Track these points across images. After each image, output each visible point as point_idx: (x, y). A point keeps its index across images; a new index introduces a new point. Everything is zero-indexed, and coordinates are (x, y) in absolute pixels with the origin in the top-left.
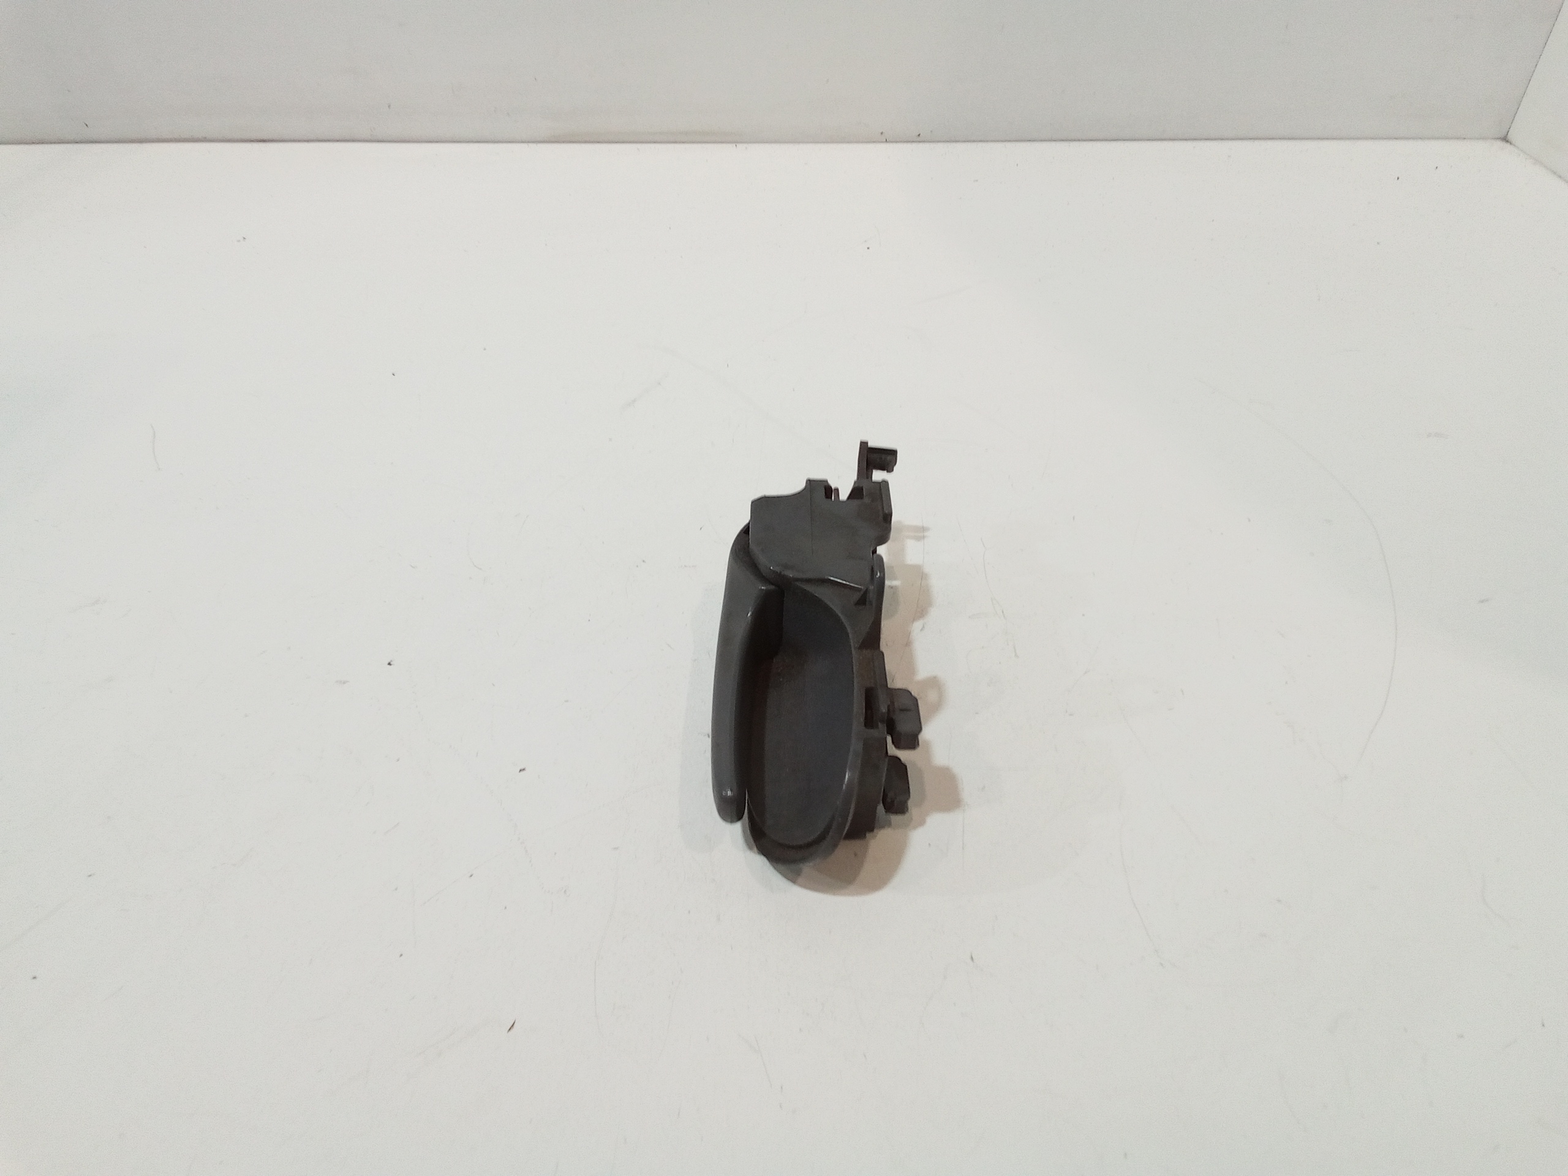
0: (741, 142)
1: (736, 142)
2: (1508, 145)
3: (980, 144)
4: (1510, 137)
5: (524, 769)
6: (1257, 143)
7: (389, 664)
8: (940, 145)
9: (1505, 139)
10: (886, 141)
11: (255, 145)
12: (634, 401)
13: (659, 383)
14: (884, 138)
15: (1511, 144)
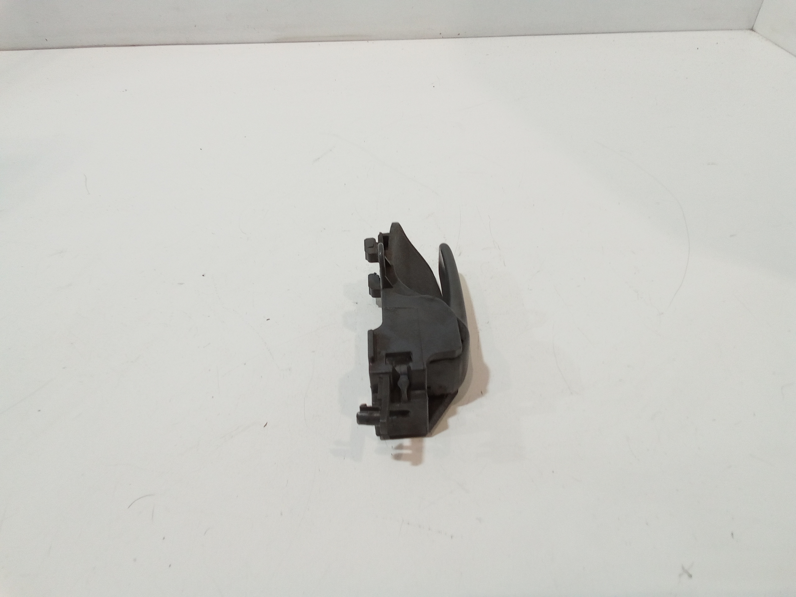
0: (370, 40)
1: (368, 40)
2: (753, 32)
3: (489, 38)
4: (755, 28)
5: (269, 319)
6: (628, 34)
7: (203, 275)
8: (470, 39)
9: (752, 29)
10: (443, 38)
11: (130, 47)
12: (319, 158)
13: (331, 150)
14: (442, 36)
15: (755, 31)
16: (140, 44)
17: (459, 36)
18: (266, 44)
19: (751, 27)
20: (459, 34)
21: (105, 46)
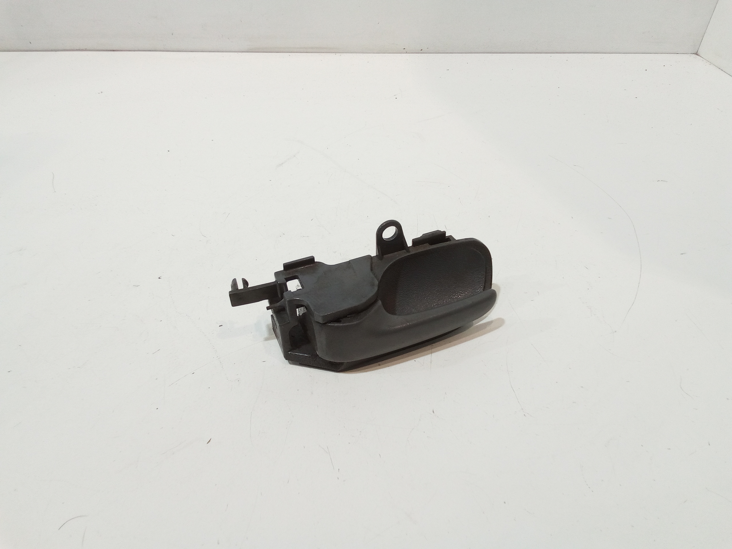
0: (337, 53)
3: (450, 54)
5: (222, 326)
6: (580, 54)
7: (159, 278)
8: (432, 54)
9: (697, 54)
10: (406, 53)
11: (110, 52)
12: (282, 164)
13: (295, 156)
14: (405, 51)
15: (699, 56)
16: (119, 49)
17: (421, 51)
18: (239, 53)
19: (695, 52)
20: (422, 50)
21: (86, 50)
